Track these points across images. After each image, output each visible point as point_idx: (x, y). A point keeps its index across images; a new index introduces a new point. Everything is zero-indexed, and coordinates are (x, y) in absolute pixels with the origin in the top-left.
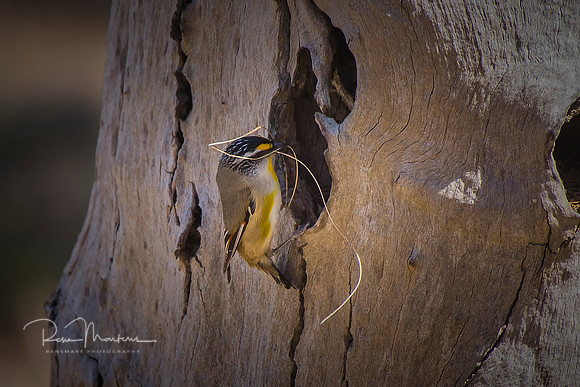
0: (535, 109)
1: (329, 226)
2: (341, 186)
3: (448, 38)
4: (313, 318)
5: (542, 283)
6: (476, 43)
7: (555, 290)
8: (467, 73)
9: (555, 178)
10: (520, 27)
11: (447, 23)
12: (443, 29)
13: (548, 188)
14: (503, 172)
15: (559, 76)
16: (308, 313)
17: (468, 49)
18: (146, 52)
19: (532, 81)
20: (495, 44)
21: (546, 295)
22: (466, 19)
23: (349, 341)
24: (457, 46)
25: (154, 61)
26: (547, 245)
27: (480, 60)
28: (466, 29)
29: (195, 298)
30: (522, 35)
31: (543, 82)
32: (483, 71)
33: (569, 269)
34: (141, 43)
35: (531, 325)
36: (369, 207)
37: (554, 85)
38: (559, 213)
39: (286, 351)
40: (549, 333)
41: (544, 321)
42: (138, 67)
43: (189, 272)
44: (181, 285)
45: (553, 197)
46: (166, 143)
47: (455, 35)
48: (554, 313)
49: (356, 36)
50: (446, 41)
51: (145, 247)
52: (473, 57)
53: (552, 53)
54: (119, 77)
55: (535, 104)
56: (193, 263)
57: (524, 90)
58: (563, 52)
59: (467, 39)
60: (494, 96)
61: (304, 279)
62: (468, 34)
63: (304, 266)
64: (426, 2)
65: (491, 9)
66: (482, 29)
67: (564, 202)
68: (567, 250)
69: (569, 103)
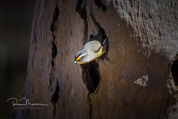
0: (165, 56)
1: (99, 93)
2: (103, 80)
3: (137, 32)
5: (167, 112)
6: (146, 34)
7: (171, 115)
8: (143, 44)
9: (171, 78)
10: (161, 29)
11: (137, 28)
12: (136, 29)
13: (169, 81)
14: (155, 76)
15: (173, 45)
17: (144, 36)
18: (43, 35)
19: (164, 47)
20: (153, 35)
21: (168, 116)
22: (143, 26)
24: (140, 35)
25: (45, 38)
26: (168, 100)
27: (148, 40)
28: (143, 29)
29: (57, 115)
30: (161, 32)
31: (168, 47)
32: (149, 43)
33: (175, 108)
34: (41, 32)
36: (112, 86)
37: (171, 48)
38: (172, 90)
42: (40, 40)
43: (55, 107)
45: (170, 85)
46: (49, 65)
47: (140, 31)
49: (108, 31)
50: (137, 34)
51: (42, 98)
52: (145, 39)
53: (171, 38)
54: (34, 44)
55: (165, 54)
56: (56, 104)
57: (161, 50)
58: (174, 37)
59: (144, 33)
60: (152, 51)
61: (91, 110)
62: (144, 31)
63: (91, 105)
64: (131, 21)
65: (152, 23)
66: (148, 30)
67: (174, 86)
68: (175, 102)
69: (176, 54)
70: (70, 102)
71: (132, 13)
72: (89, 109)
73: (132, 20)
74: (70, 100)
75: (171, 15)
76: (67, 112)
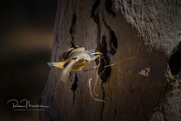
1: (110, 82)
2: (114, 71)
3: (141, 33)
4: (106, 106)
6: (148, 35)
7: (169, 99)
9: (169, 69)
10: (160, 30)
11: (141, 30)
13: (167, 72)
14: (155, 68)
15: (170, 43)
16: (105, 104)
17: (146, 36)
18: (63, 37)
19: (163, 44)
20: (153, 35)
21: (166, 100)
22: (146, 28)
23: (116, 112)
25: (65, 39)
26: (167, 87)
27: (149, 39)
29: (76, 101)
30: (160, 33)
31: (165, 45)
32: (150, 42)
33: (172, 93)
34: (62, 35)
35: (162, 108)
36: (121, 77)
37: (168, 45)
38: (170, 79)
39: (100, 114)
40: (167, 110)
41: (166, 107)
42: (61, 41)
43: (74, 94)
44: (72, 97)
45: (168, 75)
47: (143, 32)
48: (168, 104)
49: (117, 33)
50: (140, 34)
51: (63, 87)
52: (147, 38)
53: (168, 37)
54: (56, 44)
55: (163, 50)
56: (76, 91)
57: (160, 47)
58: (170, 37)
60: (153, 48)
61: (104, 96)
62: (146, 32)
63: (104, 92)
65: (152, 26)
66: (150, 31)
67: (171, 76)
68: (172, 88)
69: (172, 50)
70: (87, 90)
71: (137, 18)
72: (102, 95)
73: (136, 23)
75: (167, 19)
76: (85, 98)
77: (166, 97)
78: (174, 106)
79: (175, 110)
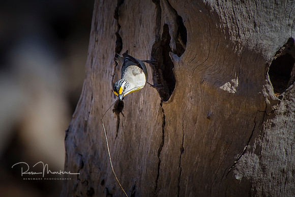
0: (261, 53)
1: (175, 101)
2: (180, 84)
3: (225, 22)
4: (168, 140)
5: (263, 128)
6: (237, 24)
7: (269, 131)
8: (233, 37)
9: (269, 83)
10: (256, 18)
11: (225, 16)
12: (223, 18)
13: (266, 87)
14: (247, 80)
15: (272, 40)
16: (166, 138)
17: (234, 27)
18: (105, 24)
19: (260, 41)
20: (245, 25)
21: (264, 133)
22: (233, 14)
23: (182, 150)
24: (229, 25)
25: (108, 28)
26: (265, 112)
27: (239, 32)
29: (121, 130)
30: (257, 22)
31: (265, 42)
32: (240, 37)
33: (274, 122)
34: (103, 20)
35: (258, 146)
36: (191, 93)
37: (269, 43)
38: (270, 99)
39: (156, 154)
40: (265, 150)
41: (263, 145)
42: (101, 30)
43: (119, 119)
45: (268, 92)
46: (111, 63)
47: (228, 20)
48: (268, 141)
49: (187, 20)
50: (224, 23)
51: (102, 107)
52: (236, 30)
53: (269, 30)
55: (261, 51)
56: (121, 115)
57: (257, 45)
58: (274, 29)
59: (233, 22)
60: (244, 47)
61: (164, 123)
62: (234, 20)
63: (164, 117)
64: (216, 6)
65: (244, 10)
66: (240, 19)
67: (272, 94)
68: (273, 114)
69: (275, 51)
70: (138, 113)
72: (161, 123)
73: (218, 5)
74: (138, 111)
76: (134, 126)
77: (264, 128)
78: (276, 145)
79: (279, 151)
